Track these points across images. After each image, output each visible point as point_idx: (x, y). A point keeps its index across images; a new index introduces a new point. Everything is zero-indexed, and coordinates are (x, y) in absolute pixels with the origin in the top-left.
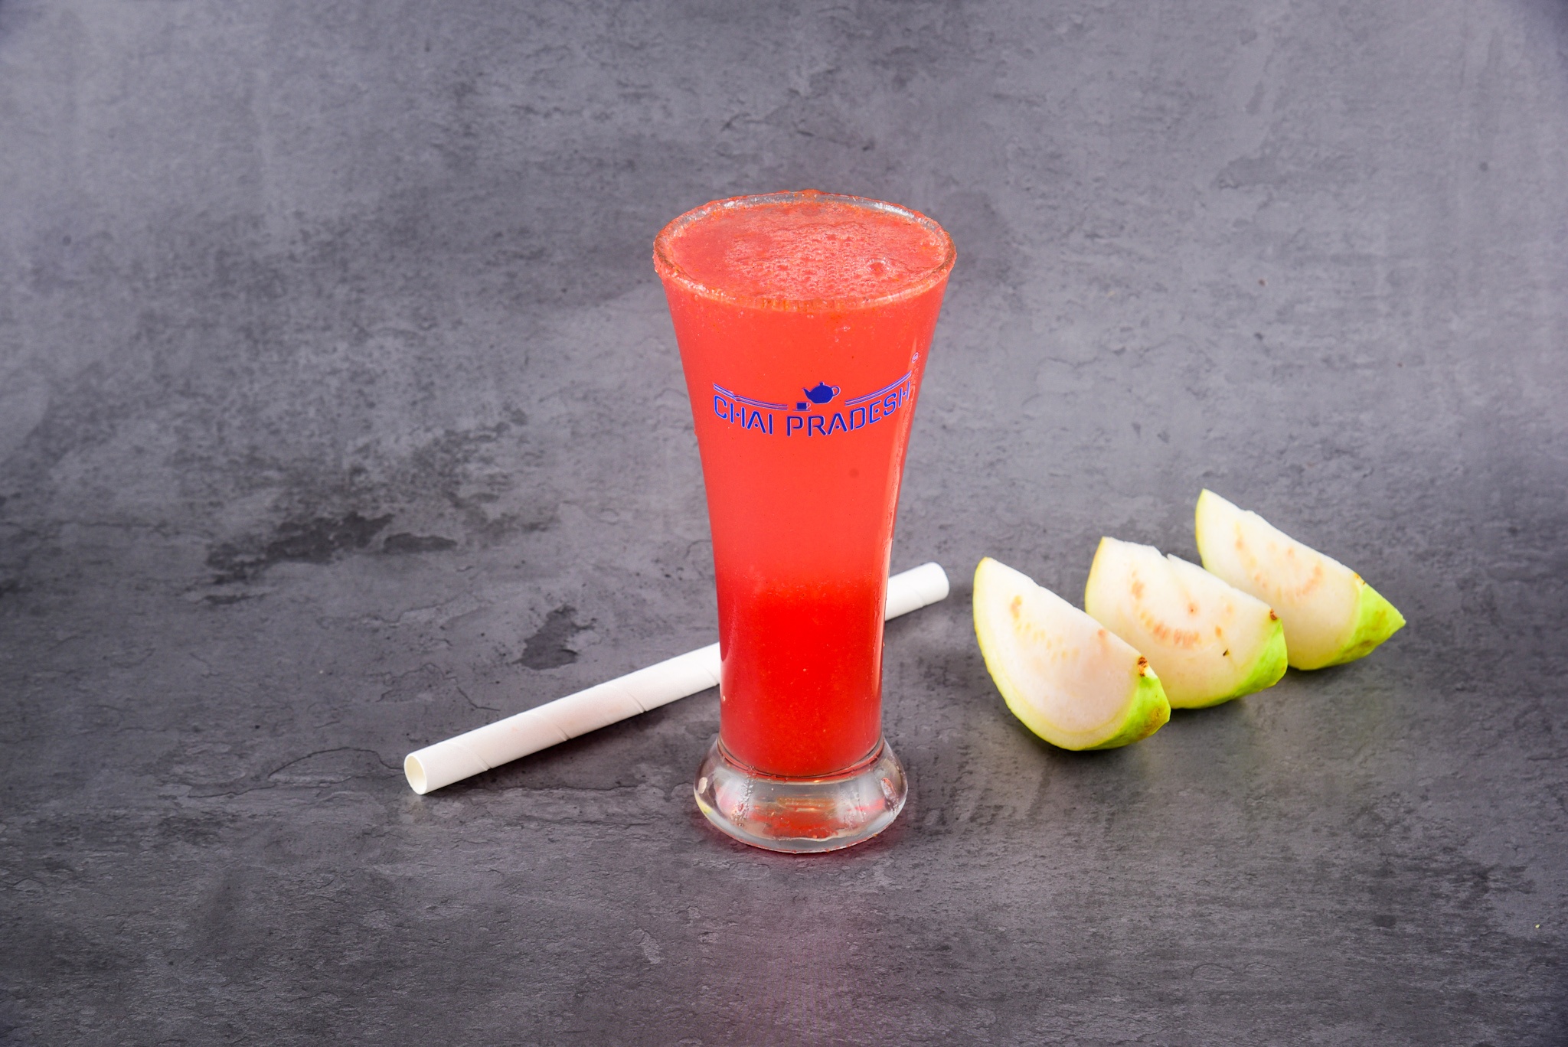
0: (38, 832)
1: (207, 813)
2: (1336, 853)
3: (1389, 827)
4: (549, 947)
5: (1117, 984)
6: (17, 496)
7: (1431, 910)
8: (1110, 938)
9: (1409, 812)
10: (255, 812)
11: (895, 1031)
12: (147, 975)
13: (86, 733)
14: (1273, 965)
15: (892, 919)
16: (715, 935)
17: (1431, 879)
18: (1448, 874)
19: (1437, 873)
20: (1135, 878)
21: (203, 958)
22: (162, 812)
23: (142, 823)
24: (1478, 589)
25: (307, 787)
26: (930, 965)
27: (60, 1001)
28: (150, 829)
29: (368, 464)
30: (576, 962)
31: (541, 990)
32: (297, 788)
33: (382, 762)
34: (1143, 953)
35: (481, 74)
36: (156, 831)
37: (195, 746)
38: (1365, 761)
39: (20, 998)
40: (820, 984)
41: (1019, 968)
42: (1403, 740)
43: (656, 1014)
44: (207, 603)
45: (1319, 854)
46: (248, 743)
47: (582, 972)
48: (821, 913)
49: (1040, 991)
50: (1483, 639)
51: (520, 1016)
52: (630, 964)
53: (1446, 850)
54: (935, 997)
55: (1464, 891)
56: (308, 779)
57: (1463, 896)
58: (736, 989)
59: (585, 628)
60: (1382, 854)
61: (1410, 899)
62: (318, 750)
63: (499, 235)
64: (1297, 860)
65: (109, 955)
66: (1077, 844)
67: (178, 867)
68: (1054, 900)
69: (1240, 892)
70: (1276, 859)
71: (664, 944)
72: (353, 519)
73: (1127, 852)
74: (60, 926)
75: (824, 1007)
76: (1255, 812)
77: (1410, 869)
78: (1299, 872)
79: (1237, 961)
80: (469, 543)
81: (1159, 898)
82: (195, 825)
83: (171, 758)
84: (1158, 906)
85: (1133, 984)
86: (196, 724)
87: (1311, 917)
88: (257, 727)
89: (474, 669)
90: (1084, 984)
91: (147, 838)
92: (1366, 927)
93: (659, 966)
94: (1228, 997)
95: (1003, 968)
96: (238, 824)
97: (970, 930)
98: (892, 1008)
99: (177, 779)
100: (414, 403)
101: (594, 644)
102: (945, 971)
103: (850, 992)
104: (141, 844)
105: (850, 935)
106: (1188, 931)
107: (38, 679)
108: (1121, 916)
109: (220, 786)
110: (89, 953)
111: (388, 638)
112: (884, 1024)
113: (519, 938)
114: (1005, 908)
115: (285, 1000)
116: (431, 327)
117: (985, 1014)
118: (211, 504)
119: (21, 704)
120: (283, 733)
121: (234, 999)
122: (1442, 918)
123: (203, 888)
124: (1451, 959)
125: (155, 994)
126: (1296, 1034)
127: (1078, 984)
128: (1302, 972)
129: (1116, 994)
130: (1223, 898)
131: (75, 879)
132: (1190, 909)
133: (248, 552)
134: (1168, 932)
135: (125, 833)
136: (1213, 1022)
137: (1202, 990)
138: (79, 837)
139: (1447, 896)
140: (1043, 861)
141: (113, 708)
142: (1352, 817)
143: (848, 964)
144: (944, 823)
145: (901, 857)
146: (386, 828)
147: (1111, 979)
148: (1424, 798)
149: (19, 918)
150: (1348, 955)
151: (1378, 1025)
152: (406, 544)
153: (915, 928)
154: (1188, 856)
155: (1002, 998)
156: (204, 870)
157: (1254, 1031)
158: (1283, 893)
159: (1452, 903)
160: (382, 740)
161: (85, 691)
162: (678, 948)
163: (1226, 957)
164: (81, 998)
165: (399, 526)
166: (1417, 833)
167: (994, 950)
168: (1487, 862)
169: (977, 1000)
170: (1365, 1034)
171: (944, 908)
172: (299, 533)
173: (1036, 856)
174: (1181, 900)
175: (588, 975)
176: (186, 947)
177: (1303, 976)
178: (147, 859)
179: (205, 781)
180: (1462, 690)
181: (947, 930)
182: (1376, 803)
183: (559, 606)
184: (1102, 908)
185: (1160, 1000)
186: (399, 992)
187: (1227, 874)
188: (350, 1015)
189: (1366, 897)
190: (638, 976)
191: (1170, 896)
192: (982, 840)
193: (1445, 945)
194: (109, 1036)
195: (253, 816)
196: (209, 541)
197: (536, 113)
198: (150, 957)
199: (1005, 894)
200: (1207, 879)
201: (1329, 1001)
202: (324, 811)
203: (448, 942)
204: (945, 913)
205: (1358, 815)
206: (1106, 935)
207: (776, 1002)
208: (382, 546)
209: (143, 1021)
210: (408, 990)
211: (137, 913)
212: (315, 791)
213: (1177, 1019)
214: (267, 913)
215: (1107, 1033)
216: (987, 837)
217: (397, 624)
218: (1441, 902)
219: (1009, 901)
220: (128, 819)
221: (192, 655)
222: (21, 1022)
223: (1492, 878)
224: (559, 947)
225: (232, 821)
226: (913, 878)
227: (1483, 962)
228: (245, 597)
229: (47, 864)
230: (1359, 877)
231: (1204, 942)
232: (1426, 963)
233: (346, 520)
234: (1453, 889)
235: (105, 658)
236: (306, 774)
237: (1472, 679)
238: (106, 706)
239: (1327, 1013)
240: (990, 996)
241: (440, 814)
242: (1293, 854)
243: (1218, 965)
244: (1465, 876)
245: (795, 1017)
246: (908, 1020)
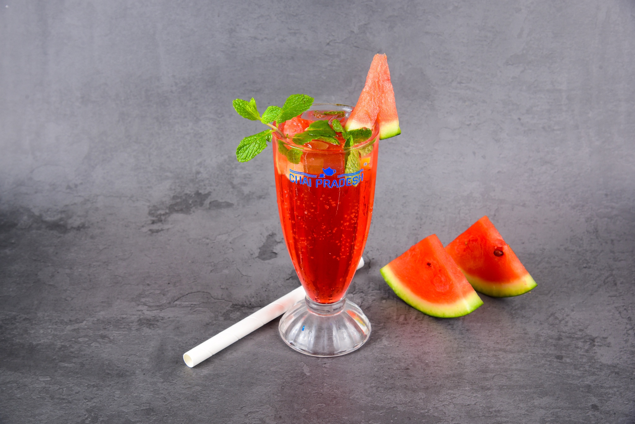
0: (97, 324)
1: (153, 317)
2: (542, 331)
3: (560, 321)
4: (272, 369)
5: (467, 382)
6: (81, 184)
7: (575, 353)
8: (464, 365)
9: (568, 315)
10: (169, 316)
11: (391, 401)
12: (136, 379)
13: (111, 286)
14: (521, 375)
15: (389, 358)
16: (328, 364)
17: (575, 341)
18: (581, 339)
19: (578, 339)
20: (473, 341)
21: (155, 372)
22: (138, 316)
23: (132, 320)
24: (592, 222)
25: (187, 307)
26: (402, 375)
27: (108, 388)
28: (135, 323)
29: (202, 170)
30: (281, 375)
31: (269, 385)
32: (183, 307)
33: (212, 297)
34: (476, 371)
35: (238, 25)
36: (137, 324)
37: (148, 291)
38: (552, 296)
39: (95, 387)
40: (365, 383)
41: (433, 377)
42: (565, 288)
43: (309, 395)
44: (150, 232)
45: (536, 331)
46: (166, 290)
47: (283, 379)
48: (364, 355)
49: (440, 385)
50: (593, 245)
51: (263, 395)
52: (299, 376)
53: (581, 330)
54: (404, 388)
55: (587, 346)
56: (187, 303)
57: (586, 348)
58: (336, 385)
59: (279, 242)
60: (558, 332)
61: (568, 349)
62: (190, 292)
63: (245, 83)
64: (528, 334)
65: (123, 371)
66: (452, 328)
67: (145, 337)
68: (445, 350)
69: (509, 346)
70: (521, 333)
71: (311, 368)
72: (198, 194)
73: (470, 331)
74: (106, 360)
75: (367, 391)
76: (514, 315)
77: (568, 337)
78: (530, 338)
79: (508, 373)
80: (238, 205)
81: (481, 349)
82: (150, 321)
83: (140, 296)
84: (481, 352)
85: (472, 383)
86: (148, 282)
87: (534, 356)
88: (169, 283)
89: (242, 260)
90: (456, 383)
91: (134, 326)
92: (553, 360)
93: (309, 376)
94: (505, 387)
95: (427, 377)
96: (164, 321)
97: (416, 362)
98: (390, 392)
99: (143, 304)
100: (217, 145)
101: (283, 249)
102: (408, 378)
103: (375, 386)
104: (132, 328)
105: (375, 364)
106: (491, 362)
107: (94, 265)
108: (468, 356)
109: (158, 306)
110: (117, 370)
111: (212, 247)
112: (387, 398)
113: (261, 365)
114: (428, 353)
115: (183, 388)
116: (222, 117)
117: (422, 395)
118: (148, 187)
119: (89, 275)
120: (178, 286)
121: (166, 388)
122: (579, 357)
123: (153, 345)
124: (583, 372)
125: (139, 386)
126: (529, 401)
127: (454, 382)
128: (531, 377)
129: (467, 386)
130: (503, 349)
131: (111, 341)
132: (492, 353)
133: (162, 209)
134: (484, 362)
135: (126, 324)
136: (500, 397)
137: (496, 385)
138: (111, 326)
139: (581, 348)
140: (441, 335)
141: (120, 276)
142: (548, 317)
143: (374, 375)
144: (406, 320)
145: (391, 333)
146: (214, 322)
147: (465, 381)
148: (573, 310)
149: (93, 357)
150: (547, 371)
151: (557, 398)
152: (216, 205)
153: (397, 361)
154: (491, 333)
155: (427, 388)
156: (154, 338)
157: (515, 400)
158: (524, 347)
159: (582, 351)
160: (212, 288)
161: (110, 270)
162: (316, 369)
163: (505, 372)
164: (115, 387)
165: (213, 197)
166: (570, 324)
167: (424, 370)
168: (594, 335)
169: (419, 389)
170: (553, 401)
171: (407, 353)
172: (179, 200)
173: (438, 333)
174: (489, 350)
175: (285, 380)
176: (149, 368)
177: (531, 379)
178: (134, 334)
179: (152, 304)
180: (585, 267)
181: (408, 362)
182: (556, 312)
183: (270, 233)
184: (462, 353)
185: (482, 389)
186: (221, 385)
187: (505, 339)
188: (205, 394)
189: (553, 348)
190: (302, 380)
191: (485, 348)
192: (419, 327)
193: (580, 366)
194: (125, 401)
195: (169, 318)
196: (148, 204)
197: (258, 39)
198: (137, 372)
199: (428, 348)
200: (498, 342)
201: (540, 389)
202: (193, 316)
203: (237, 366)
204: (407, 355)
205: (550, 317)
206: (463, 364)
207: (350, 390)
208: (208, 206)
209: (136, 396)
210: (224, 385)
211: (132, 355)
212: (190, 308)
213: (488, 396)
214: (176, 355)
215: (464, 401)
216: (421, 325)
217: (215, 241)
218: (579, 350)
219: (429, 351)
220: (127, 319)
221: (146, 255)
222: (96, 396)
223: (596, 341)
224: (275, 369)
225: (162, 320)
226: (396, 341)
227: (593, 373)
228: (162, 230)
229: (101, 336)
230: (550, 340)
231: (497, 366)
232: (573, 374)
233: (195, 194)
234: (583, 345)
235: (116, 257)
236: (186, 302)
237: (589, 263)
238: (118, 276)
239: (540, 393)
240: (423, 387)
241: (232, 317)
242: (527, 332)
243: (502, 375)
244: (587, 340)
245: (357, 395)
246: (395, 396)
